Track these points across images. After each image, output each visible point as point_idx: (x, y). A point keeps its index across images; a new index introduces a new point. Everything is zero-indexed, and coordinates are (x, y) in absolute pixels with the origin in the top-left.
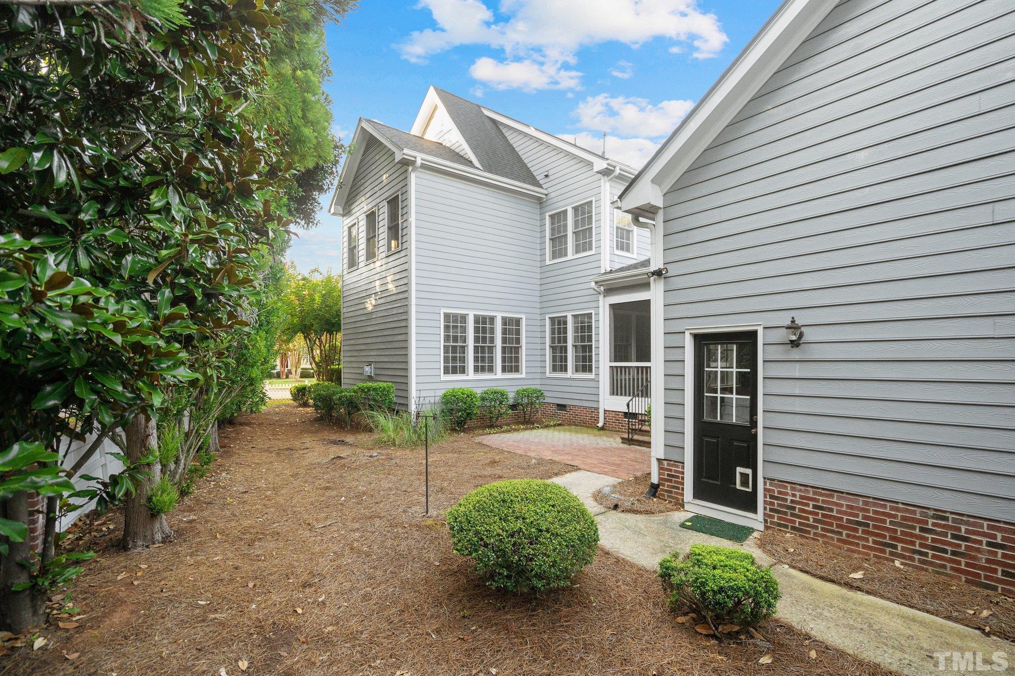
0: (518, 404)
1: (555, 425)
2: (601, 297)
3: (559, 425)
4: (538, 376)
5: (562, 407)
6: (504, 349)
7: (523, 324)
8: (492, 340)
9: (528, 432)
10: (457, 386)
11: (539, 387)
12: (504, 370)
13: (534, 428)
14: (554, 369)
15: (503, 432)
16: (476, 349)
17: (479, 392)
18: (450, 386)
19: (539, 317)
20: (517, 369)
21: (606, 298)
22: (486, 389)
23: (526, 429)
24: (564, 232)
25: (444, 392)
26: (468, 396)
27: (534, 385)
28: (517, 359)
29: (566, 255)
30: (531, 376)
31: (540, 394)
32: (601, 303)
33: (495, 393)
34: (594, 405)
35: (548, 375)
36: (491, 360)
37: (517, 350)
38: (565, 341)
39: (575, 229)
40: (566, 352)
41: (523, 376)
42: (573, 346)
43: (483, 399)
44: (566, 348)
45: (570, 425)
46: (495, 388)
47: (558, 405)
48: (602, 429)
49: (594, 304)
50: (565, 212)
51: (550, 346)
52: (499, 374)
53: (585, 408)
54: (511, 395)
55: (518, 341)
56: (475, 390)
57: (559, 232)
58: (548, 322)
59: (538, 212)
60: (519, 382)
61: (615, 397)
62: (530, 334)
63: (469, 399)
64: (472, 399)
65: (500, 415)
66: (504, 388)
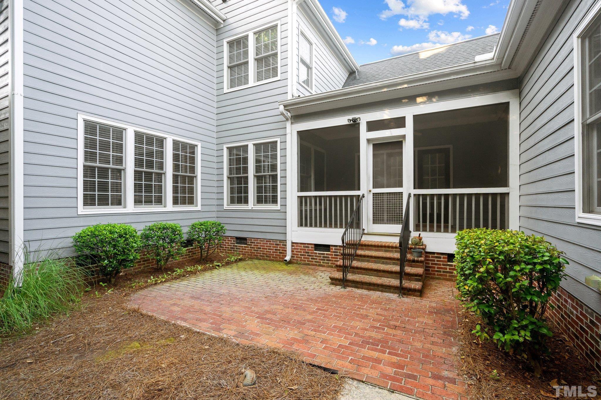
0: (193, 240)
1: (236, 261)
2: (288, 124)
3: (240, 260)
4: (215, 208)
5: (241, 240)
6: (175, 177)
7: (199, 151)
8: (161, 166)
9: (208, 274)
10: (104, 222)
11: (219, 221)
12: (175, 202)
13: (214, 268)
14: (232, 201)
15: (176, 278)
16: (138, 175)
17: (139, 228)
18: (93, 222)
19: (215, 147)
20: (191, 201)
21: (293, 126)
22: (148, 224)
23: (205, 270)
24: (244, 58)
25: (79, 231)
26: (121, 236)
27: (211, 218)
28: (191, 191)
29: (247, 82)
30: (206, 208)
31: (219, 229)
32: (288, 130)
33: (164, 229)
34: (281, 237)
35: (226, 207)
36: (160, 189)
37: (192, 180)
38: (246, 170)
39: (257, 55)
40: (246, 182)
41: (199, 208)
42: (255, 176)
43: (146, 237)
44: (247, 178)
45: (251, 259)
46: (164, 223)
47: (237, 238)
48: (290, 262)
49: (281, 132)
50: (246, 38)
51: (228, 178)
52: (169, 206)
53: (269, 240)
54: (185, 230)
55: (193, 170)
56: (133, 227)
57: (238, 58)
58: (225, 152)
59: (215, 38)
60: (194, 215)
61: (304, 229)
62: (206, 164)
63: (122, 240)
64: (126, 239)
65: (170, 255)
66: (175, 222)
